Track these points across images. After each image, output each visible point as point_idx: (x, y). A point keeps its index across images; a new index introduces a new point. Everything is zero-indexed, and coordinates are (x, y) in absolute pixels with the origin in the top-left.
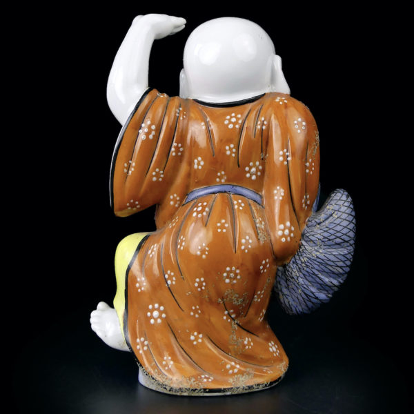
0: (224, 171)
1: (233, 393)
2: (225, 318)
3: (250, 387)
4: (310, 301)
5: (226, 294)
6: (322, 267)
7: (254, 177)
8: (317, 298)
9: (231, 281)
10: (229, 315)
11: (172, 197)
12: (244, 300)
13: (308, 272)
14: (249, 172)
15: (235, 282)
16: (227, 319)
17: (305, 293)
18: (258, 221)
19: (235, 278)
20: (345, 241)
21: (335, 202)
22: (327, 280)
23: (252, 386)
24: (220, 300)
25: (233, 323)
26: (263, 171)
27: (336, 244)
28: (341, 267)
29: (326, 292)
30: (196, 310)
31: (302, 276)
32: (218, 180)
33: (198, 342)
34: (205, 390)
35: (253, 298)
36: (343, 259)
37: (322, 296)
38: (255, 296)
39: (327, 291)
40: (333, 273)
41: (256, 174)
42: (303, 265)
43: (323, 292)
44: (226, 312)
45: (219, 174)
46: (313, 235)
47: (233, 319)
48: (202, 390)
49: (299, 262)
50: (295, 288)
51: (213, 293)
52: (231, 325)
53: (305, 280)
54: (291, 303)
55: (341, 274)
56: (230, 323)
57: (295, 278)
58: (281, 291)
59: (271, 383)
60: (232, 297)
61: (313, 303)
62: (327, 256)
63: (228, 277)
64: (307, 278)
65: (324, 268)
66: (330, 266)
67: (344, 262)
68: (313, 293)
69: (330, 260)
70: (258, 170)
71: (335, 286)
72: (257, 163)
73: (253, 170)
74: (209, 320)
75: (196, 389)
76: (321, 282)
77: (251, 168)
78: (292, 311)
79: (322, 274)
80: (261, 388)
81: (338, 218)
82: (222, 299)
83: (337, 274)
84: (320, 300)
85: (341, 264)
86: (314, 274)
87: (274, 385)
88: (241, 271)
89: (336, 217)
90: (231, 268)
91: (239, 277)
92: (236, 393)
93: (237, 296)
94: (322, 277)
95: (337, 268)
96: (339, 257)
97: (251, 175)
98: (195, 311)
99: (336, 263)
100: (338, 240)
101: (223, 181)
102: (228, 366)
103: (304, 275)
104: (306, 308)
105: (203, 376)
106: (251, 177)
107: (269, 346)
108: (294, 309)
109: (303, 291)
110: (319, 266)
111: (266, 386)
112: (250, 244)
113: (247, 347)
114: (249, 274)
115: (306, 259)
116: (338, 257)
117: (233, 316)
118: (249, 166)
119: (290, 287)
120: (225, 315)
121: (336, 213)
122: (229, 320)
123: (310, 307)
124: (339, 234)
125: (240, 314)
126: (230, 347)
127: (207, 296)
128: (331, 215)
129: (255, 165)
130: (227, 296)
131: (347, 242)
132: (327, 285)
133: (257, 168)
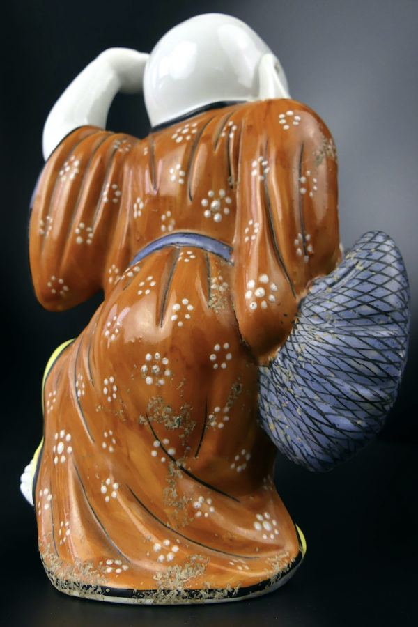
0: (170, 210)
1: (158, 603)
2: (154, 453)
3: (192, 593)
4: (321, 432)
5: (150, 406)
6: (336, 360)
7: (217, 217)
8: (333, 426)
9: (155, 381)
10: (163, 449)
11: (110, 271)
12: (184, 420)
13: (309, 372)
14: (208, 207)
15: (162, 382)
16: (159, 457)
17: (307, 414)
18: (214, 280)
19: (161, 375)
20: (380, 312)
21: (361, 246)
22: (346, 388)
23: (197, 592)
24: (142, 419)
25: (172, 465)
26: (233, 207)
27: (362, 316)
28: (374, 362)
29: (350, 415)
30: (110, 438)
31: (300, 381)
32: (163, 228)
33: (111, 498)
34: (104, 591)
35: (206, 419)
36: (378, 345)
37: (344, 422)
38: (211, 416)
39: (352, 411)
40: (360, 373)
41: (221, 212)
42: (300, 358)
43: (346, 413)
44: (156, 444)
45: (163, 217)
46: (318, 304)
47: (172, 458)
48: (99, 590)
49: (292, 354)
50: (291, 407)
51: (130, 406)
52: (168, 469)
53: (307, 390)
54: (289, 438)
55: (376, 376)
56: (166, 464)
57: (288, 384)
58: (270, 414)
59: (243, 591)
60: (160, 412)
61: (328, 437)
62: (343, 338)
63: (149, 373)
64: (309, 382)
65: (341, 364)
66: (352, 358)
67: (380, 351)
68: (323, 414)
69: (350, 347)
70: (223, 204)
71: (367, 401)
72: (222, 193)
73: (215, 204)
74: (129, 457)
75: (89, 586)
76: (335, 392)
77: (210, 200)
78: (294, 454)
79: (337, 377)
80: (218, 598)
81: (365, 269)
82: (147, 416)
83: (367, 377)
84: (341, 431)
85: (373, 355)
86: (321, 375)
87: (252, 595)
88: (171, 362)
89: (362, 268)
90: (153, 355)
91: (167, 373)
92: (164, 602)
93: (169, 410)
94: (336, 381)
95: (365, 363)
96: (369, 340)
97: (213, 213)
98: (108, 441)
99: (364, 352)
100: (366, 310)
101: (170, 228)
102: (157, 546)
103: (304, 379)
104: (319, 448)
105: (109, 562)
106: (212, 216)
107: (257, 520)
108: (296, 450)
109: (303, 411)
110: (328, 358)
111: (230, 594)
112: (188, 312)
113: (199, 514)
114: (188, 367)
115: (303, 346)
116: (367, 340)
117: (171, 452)
118: (206, 197)
119: (284, 405)
120: (154, 449)
121: (361, 262)
122: (163, 460)
123: (325, 446)
124: (366, 298)
125: (184, 449)
126: (167, 511)
127: (121, 411)
128: (353, 267)
129: (216, 196)
130: (152, 409)
131: (386, 313)
132: (349, 399)
133: (222, 201)
